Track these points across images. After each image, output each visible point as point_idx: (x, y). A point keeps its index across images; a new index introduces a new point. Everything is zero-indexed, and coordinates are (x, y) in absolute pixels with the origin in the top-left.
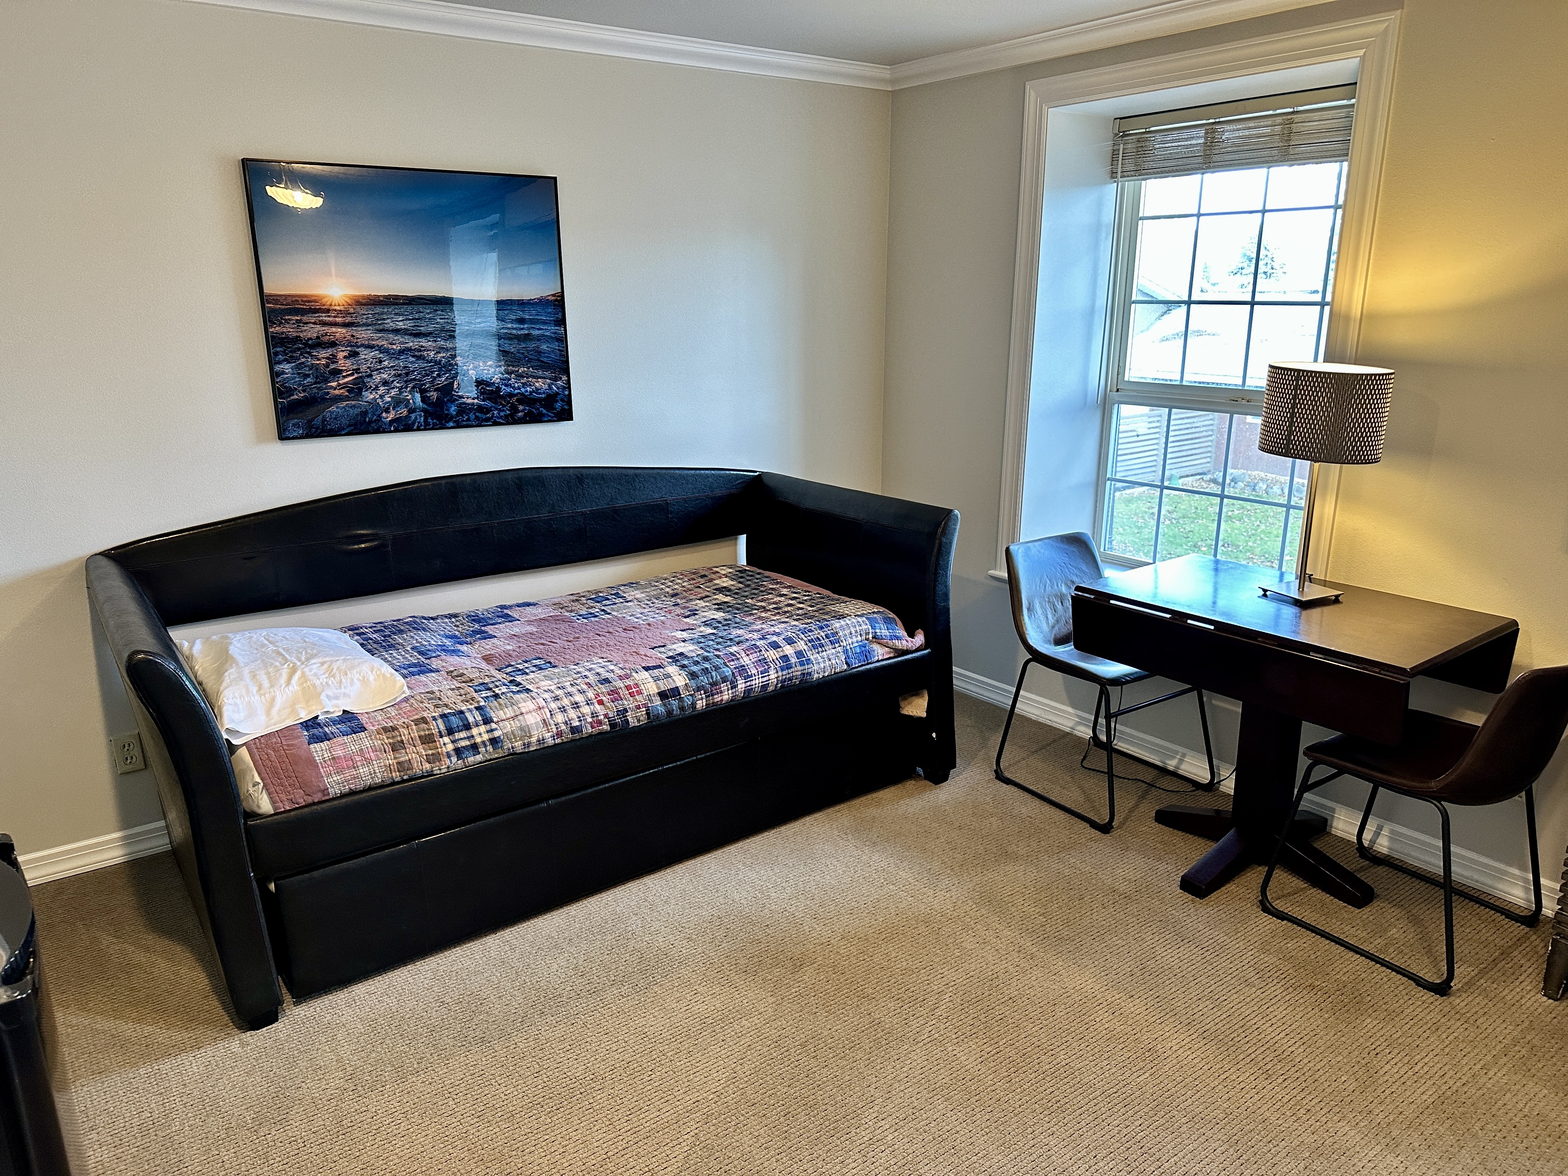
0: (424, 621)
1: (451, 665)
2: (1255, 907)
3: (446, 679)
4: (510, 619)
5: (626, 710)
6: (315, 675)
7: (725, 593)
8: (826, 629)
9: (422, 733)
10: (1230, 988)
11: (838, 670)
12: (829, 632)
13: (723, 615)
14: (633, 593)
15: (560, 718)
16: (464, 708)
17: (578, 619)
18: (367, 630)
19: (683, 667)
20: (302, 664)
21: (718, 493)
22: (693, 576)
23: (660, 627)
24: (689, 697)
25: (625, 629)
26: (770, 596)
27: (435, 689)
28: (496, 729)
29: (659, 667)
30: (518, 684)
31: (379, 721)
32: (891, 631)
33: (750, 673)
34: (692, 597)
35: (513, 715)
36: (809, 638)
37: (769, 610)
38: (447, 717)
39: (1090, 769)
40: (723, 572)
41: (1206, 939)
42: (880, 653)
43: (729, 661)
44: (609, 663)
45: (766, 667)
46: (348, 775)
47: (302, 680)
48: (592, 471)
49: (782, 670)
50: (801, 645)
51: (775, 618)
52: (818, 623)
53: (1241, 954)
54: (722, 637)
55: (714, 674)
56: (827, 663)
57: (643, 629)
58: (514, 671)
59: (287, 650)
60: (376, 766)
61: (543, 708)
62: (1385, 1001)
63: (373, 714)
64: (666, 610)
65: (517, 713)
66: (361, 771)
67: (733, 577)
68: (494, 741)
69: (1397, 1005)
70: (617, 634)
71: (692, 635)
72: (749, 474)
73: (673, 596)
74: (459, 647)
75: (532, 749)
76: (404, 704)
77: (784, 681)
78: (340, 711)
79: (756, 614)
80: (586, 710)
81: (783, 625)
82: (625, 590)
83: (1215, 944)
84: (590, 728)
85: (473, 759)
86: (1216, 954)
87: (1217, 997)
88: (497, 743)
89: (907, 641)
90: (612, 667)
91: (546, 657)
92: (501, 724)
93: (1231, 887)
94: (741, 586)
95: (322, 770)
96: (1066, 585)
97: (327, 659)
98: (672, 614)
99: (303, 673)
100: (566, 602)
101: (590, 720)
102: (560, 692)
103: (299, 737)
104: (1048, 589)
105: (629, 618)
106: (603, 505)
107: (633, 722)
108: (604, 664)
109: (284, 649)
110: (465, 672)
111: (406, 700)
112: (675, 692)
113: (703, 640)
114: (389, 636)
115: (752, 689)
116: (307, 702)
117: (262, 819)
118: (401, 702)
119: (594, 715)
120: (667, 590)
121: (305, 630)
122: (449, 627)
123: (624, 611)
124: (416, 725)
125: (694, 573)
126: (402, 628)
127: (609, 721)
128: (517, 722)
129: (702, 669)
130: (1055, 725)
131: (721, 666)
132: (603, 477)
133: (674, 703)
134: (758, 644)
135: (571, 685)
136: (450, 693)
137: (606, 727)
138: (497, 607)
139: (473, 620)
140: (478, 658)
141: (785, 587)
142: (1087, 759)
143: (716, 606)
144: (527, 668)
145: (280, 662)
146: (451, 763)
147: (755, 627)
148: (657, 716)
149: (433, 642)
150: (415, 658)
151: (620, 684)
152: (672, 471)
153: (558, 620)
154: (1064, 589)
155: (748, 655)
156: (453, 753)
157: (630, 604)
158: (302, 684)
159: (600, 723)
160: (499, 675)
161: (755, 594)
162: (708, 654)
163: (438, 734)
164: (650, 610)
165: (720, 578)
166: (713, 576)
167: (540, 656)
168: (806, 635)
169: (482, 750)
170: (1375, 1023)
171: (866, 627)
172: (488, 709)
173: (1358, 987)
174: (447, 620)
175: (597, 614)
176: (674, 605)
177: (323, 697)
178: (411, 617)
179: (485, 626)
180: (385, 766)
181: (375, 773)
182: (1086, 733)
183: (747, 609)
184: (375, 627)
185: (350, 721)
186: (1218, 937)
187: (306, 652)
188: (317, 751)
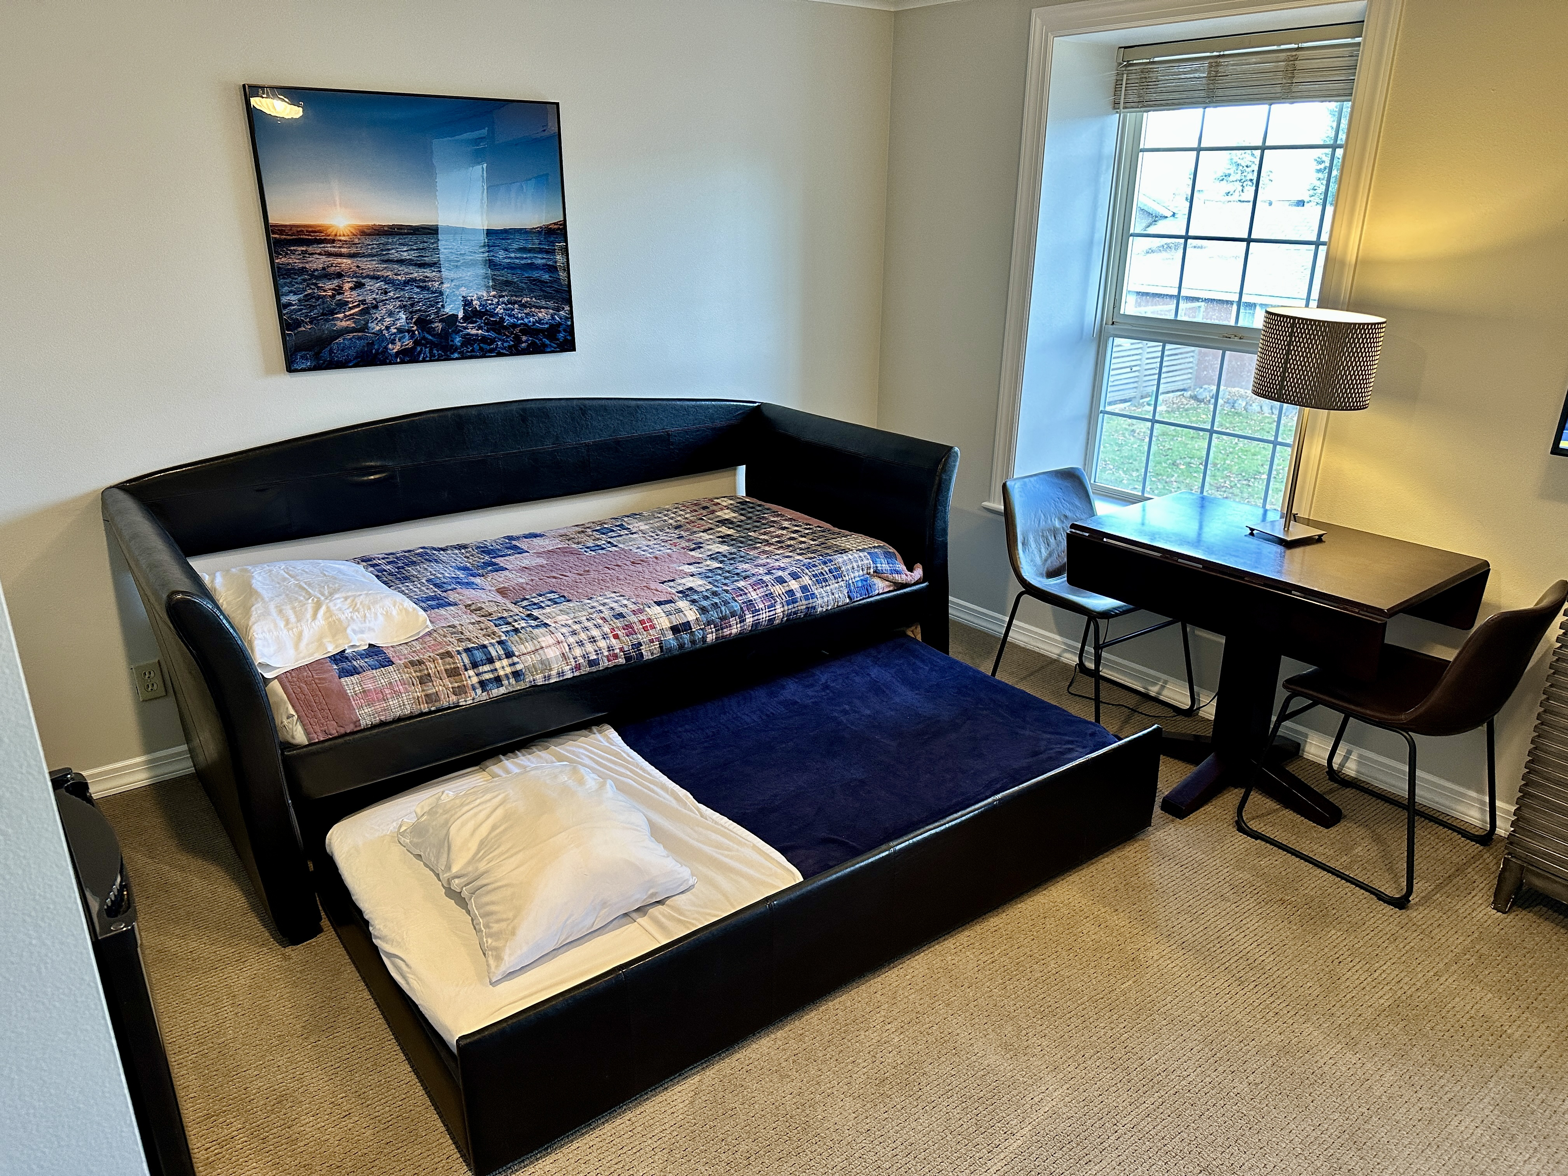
0: (435, 552)
1: (469, 598)
2: (1230, 827)
3: (465, 613)
4: (519, 551)
5: (640, 644)
6: (340, 609)
7: (728, 525)
8: (829, 564)
9: (448, 667)
10: (1207, 903)
11: (840, 604)
12: (832, 567)
13: (728, 548)
14: (636, 525)
15: (578, 652)
16: (486, 642)
17: (586, 551)
18: (380, 562)
19: (693, 602)
20: (326, 599)
21: (718, 424)
22: (695, 508)
23: (667, 560)
24: (700, 631)
25: (633, 563)
26: (772, 529)
27: (456, 623)
28: (518, 663)
29: (670, 602)
30: (536, 619)
31: (405, 655)
32: (891, 565)
33: (757, 608)
34: (695, 529)
35: (533, 649)
36: (813, 573)
37: (772, 544)
38: (470, 651)
39: (1075, 695)
40: (725, 504)
41: (1185, 857)
42: (881, 587)
43: (737, 596)
44: (622, 598)
45: (773, 602)
46: (378, 707)
47: (328, 615)
48: (594, 402)
49: (788, 605)
50: (806, 580)
51: (779, 552)
52: (821, 558)
53: (1218, 871)
54: (729, 572)
55: (723, 608)
56: (831, 597)
57: (651, 563)
58: (529, 605)
59: (309, 585)
60: (405, 698)
61: (562, 642)
62: (1349, 913)
63: (398, 648)
64: (671, 542)
65: (538, 647)
66: (391, 703)
67: (735, 509)
68: (517, 675)
69: (1360, 918)
70: (626, 567)
71: (699, 570)
72: (749, 404)
73: (676, 528)
74: (472, 579)
75: (552, 681)
76: (428, 638)
77: (789, 615)
78: (366, 645)
79: (759, 547)
80: (602, 644)
81: (788, 560)
82: (629, 522)
83: (1194, 862)
84: (606, 661)
85: (497, 692)
86: (1194, 871)
87: (1195, 910)
88: (519, 675)
89: (907, 575)
90: (625, 602)
91: (559, 590)
92: (523, 658)
93: (1208, 808)
94: (743, 518)
95: (353, 703)
96: (1060, 519)
97: (350, 594)
98: (677, 547)
99: (328, 608)
100: (572, 534)
101: (606, 653)
102: (577, 627)
103: (329, 671)
104: (1043, 523)
105: (636, 551)
106: (605, 436)
107: (647, 656)
108: (617, 598)
109: (305, 583)
110: (483, 606)
111: (429, 634)
112: (687, 626)
113: (710, 574)
114: (403, 568)
115: (759, 623)
116: (334, 636)
117: (298, 749)
118: (424, 636)
119: (610, 648)
120: (671, 521)
121: (322, 563)
122: (460, 559)
123: (631, 544)
124: (441, 659)
125: (696, 505)
126: (415, 559)
127: (624, 654)
128: (538, 656)
129: (712, 604)
130: (1042, 652)
131: (730, 601)
132: (605, 408)
133: (686, 637)
134: (764, 579)
135: (587, 619)
136: (471, 627)
137: (622, 661)
138: (504, 537)
139: (483, 551)
140: (493, 591)
141: (786, 520)
142: (1074, 685)
143: (720, 539)
144: (542, 602)
145: (304, 597)
146: (476, 695)
147: (760, 562)
148: (670, 650)
149: (447, 575)
150: (432, 591)
151: (633, 619)
152: (673, 402)
153: (566, 552)
154: (1057, 524)
155: (755, 590)
156: (477, 685)
157: (635, 536)
158: (328, 618)
159: (616, 656)
160: (516, 609)
161: (757, 527)
162: (717, 589)
163: (463, 668)
164: (655, 542)
165: (722, 509)
166: (715, 508)
167: (554, 590)
168: (811, 570)
169: (505, 682)
170: (1339, 934)
171: (868, 561)
172: (509, 643)
173: (1325, 900)
174: (457, 551)
175: (604, 546)
176: (678, 538)
177: (349, 631)
178: (421, 548)
179: (495, 557)
180: (414, 698)
181: (404, 705)
182: (1072, 659)
183: (750, 542)
184: (387, 558)
185: (376, 655)
186: (1197, 855)
187: (328, 586)
188: (347, 685)
